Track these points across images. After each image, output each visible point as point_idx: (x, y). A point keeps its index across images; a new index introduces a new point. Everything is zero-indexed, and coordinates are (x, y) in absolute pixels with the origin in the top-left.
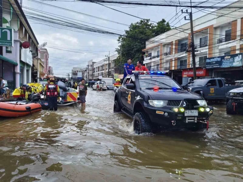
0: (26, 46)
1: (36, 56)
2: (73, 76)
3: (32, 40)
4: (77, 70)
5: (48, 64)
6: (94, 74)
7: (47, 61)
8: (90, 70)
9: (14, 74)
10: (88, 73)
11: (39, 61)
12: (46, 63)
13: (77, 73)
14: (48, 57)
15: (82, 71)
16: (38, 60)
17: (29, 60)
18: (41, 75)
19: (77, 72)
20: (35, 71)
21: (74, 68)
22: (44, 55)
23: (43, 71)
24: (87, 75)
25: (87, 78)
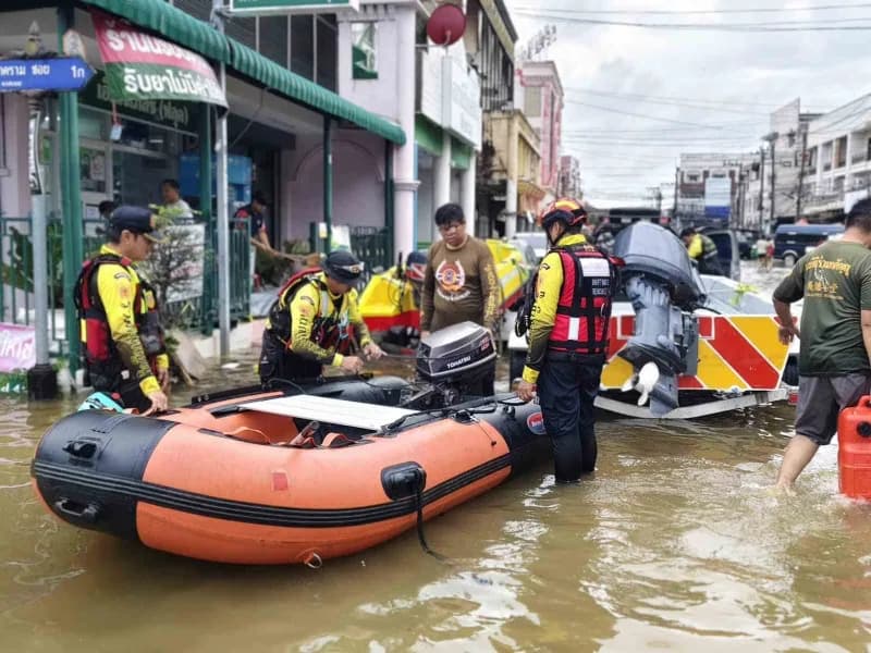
0: (449, 33)
1: (504, 104)
2: (680, 200)
3: (485, 17)
4: (706, 166)
5: (559, 142)
6: (809, 186)
7: (556, 126)
8: (785, 165)
9: (389, 190)
10: (773, 178)
11: (517, 127)
12: (552, 134)
13: (703, 185)
14: (561, 106)
15: (732, 174)
16: (510, 119)
17: (464, 116)
18: (523, 198)
19: (701, 180)
20: (496, 177)
21: (687, 157)
22: (540, 93)
23: (534, 179)
24: (765, 195)
25: (761, 208)
